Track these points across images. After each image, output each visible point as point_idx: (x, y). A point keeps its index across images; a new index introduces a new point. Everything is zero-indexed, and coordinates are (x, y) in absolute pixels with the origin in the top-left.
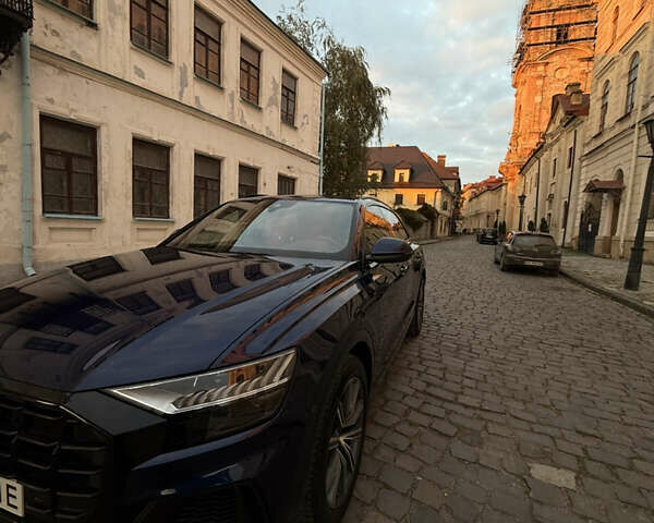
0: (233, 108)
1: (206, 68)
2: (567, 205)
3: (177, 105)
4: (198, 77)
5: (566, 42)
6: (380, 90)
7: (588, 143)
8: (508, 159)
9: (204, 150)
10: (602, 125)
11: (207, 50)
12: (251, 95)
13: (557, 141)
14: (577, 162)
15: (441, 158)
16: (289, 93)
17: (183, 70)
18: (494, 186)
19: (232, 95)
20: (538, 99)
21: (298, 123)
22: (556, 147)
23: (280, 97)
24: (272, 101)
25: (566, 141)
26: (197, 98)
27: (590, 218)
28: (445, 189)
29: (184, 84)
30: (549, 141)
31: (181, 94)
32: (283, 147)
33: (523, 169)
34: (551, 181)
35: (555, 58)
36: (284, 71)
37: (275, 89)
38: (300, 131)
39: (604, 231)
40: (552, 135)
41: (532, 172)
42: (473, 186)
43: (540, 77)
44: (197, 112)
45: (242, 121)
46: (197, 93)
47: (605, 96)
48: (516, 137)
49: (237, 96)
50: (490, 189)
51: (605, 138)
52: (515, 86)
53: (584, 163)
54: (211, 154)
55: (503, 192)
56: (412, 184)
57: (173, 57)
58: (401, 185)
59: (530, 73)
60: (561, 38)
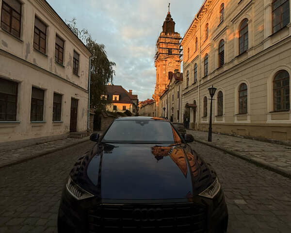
0: (51, 65)
1: (39, 45)
2: (178, 112)
3: (25, 62)
4: (35, 50)
5: (171, 54)
6: (111, 63)
7: (184, 90)
8: (155, 93)
9: (37, 85)
10: (188, 85)
11: (40, 37)
12: (60, 60)
13: (173, 88)
14: (180, 96)
15: (131, 91)
16: (76, 61)
17: (28, 45)
18: (150, 103)
19: (51, 60)
20: (164, 72)
21: (80, 74)
22: (173, 91)
23: (72, 62)
24: (69, 64)
25: (177, 89)
26: (34, 60)
27: (187, 116)
28: (134, 104)
29: (28, 52)
30: (170, 88)
31: (26, 57)
32: (73, 85)
33: (161, 97)
34: (172, 102)
35: (168, 59)
36: (74, 51)
37: (70, 58)
38: (81, 78)
39: (192, 121)
40: (171, 86)
41: (165, 99)
42: (142, 102)
43: (164, 65)
44: (34, 66)
45: (56, 71)
46: (34, 57)
47: (187, 75)
48: (157, 85)
49: (54, 60)
50: (148, 104)
51: (189, 89)
52: (156, 67)
53: (183, 97)
54: (40, 87)
55: (154, 105)
56: (120, 101)
57: (24, 38)
58: (116, 102)
59: (161, 63)
60: (170, 52)
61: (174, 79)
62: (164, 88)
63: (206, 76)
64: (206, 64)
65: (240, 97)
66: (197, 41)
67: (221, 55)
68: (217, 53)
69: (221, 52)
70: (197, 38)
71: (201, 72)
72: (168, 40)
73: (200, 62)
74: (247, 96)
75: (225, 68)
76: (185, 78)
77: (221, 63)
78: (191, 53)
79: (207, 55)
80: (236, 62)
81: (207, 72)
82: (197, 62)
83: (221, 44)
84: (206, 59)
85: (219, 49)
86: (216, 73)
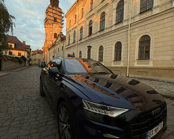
8: (44, 46)
10: (69, 43)
15: (24, 42)
28: (28, 52)
33: (49, 49)
34: (58, 53)
35: (54, 25)
40: (57, 42)
41: (52, 50)
47: (69, 37)
48: (46, 41)
50: (38, 53)
51: (70, 46)
52: (45, 28)
56: (15, 49)
59: (49, 26)
60: (55, 20)
61: (59, 38)
62: (51, 43)
63: (81, 40)
64: (81, 32)
65: (99, 53)
66: (76, 18)
67: (91, 29)
68: (88, 27)
69: (90, 27)
70: (76, 15)
71: (78, 36)
72: (54, 12)
73: (78, 30)
75: (92, 36)
76: (67, 39)
77: (90, 33)
78: (72, 24)
79: (82, 27)
80: (98, 34)
81: (82, 37)
82: (76, 30)
83: (91, 23)
84: (82, 29)
85: (89, 25)
86: (87, 39)
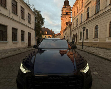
2: (70, 38)
7: (72, 29)
9: (14, 27)
10: (74, 27)
11: (14, 7)
12: (23, 17)
13: (68, 28)
21: (31, 23)
28: (53, 35)
33: (63, 32)
34: (68, 34)
37: (27, 16)
42: (56, 34)
50: (58, 35)
51: (74, 29)
53: (72, 32)
55: (61, 36)
60: (67, 14)
61: (68, 25)
62: (64, 28)
63: (81, 23)
64: (81, 18)
65: (95, 31)
66: (78, 9)
67: (88, 14)
68: (86, 13)
69: (88, 12)
70: (78, 7)
71: (79, 21)
72: (66, 9)
73: (79, 17)
74: (98, 31)
75: (89, 19)
76: (73, 24)
77: (88, 17)
78: (75, 13)
79: (82, 14)
80: (94, 17)
81: (82, 21)
82: (78, 17)
83: (88, 10)
84: (82, 16)
86: (86, 22)
